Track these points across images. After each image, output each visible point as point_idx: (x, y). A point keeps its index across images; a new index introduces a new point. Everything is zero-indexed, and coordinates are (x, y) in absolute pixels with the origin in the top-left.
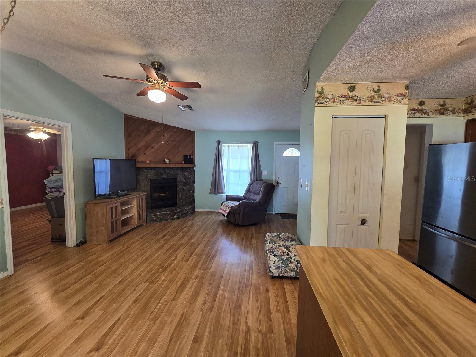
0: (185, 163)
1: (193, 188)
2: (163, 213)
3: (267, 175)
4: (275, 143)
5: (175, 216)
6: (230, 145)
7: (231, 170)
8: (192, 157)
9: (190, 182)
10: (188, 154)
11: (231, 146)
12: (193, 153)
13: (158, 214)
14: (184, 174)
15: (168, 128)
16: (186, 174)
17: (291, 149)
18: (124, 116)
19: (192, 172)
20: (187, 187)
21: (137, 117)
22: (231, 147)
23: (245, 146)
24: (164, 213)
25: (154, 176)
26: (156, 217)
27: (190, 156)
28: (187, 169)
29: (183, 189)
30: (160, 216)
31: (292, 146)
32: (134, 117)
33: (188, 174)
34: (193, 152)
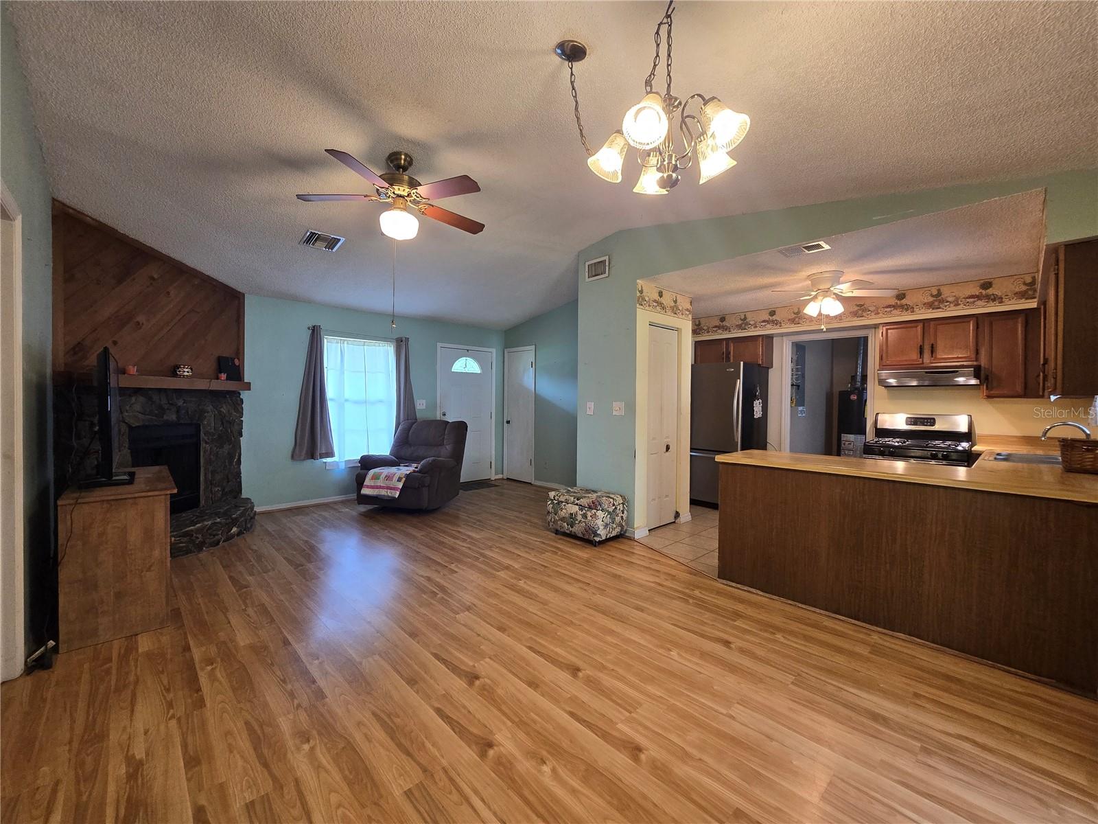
0: (227, 379)
1: (239, 451)
2: (206, 523)
3: (424, 408)
4: (439, 345)
5: (234, 530)
6: (345, 340)
7: (346, 400)
8: (237, 362)
9: (230, 433)
10: (227, 353)
11: (346, 342)
12: (239, 352)
13: (192, 530)
14: (220, 412)
15: (179, 271)
16: (224, 410)
17: (465, 358)
18: (53, 205)
19: (239, 405)
20: (227, 447)
21: (96, 220)
22: (346, 345)
23: (379, 346)
24: (210, 523)
25: (140, 416)
26: (185, 539)
27: (233, 360)
28: (226, 397)
29: (217, 452)
30: (196, 534)
31: (467, 353)
32: (88, 216)
33: (229, 411)
34: (238, 349)
